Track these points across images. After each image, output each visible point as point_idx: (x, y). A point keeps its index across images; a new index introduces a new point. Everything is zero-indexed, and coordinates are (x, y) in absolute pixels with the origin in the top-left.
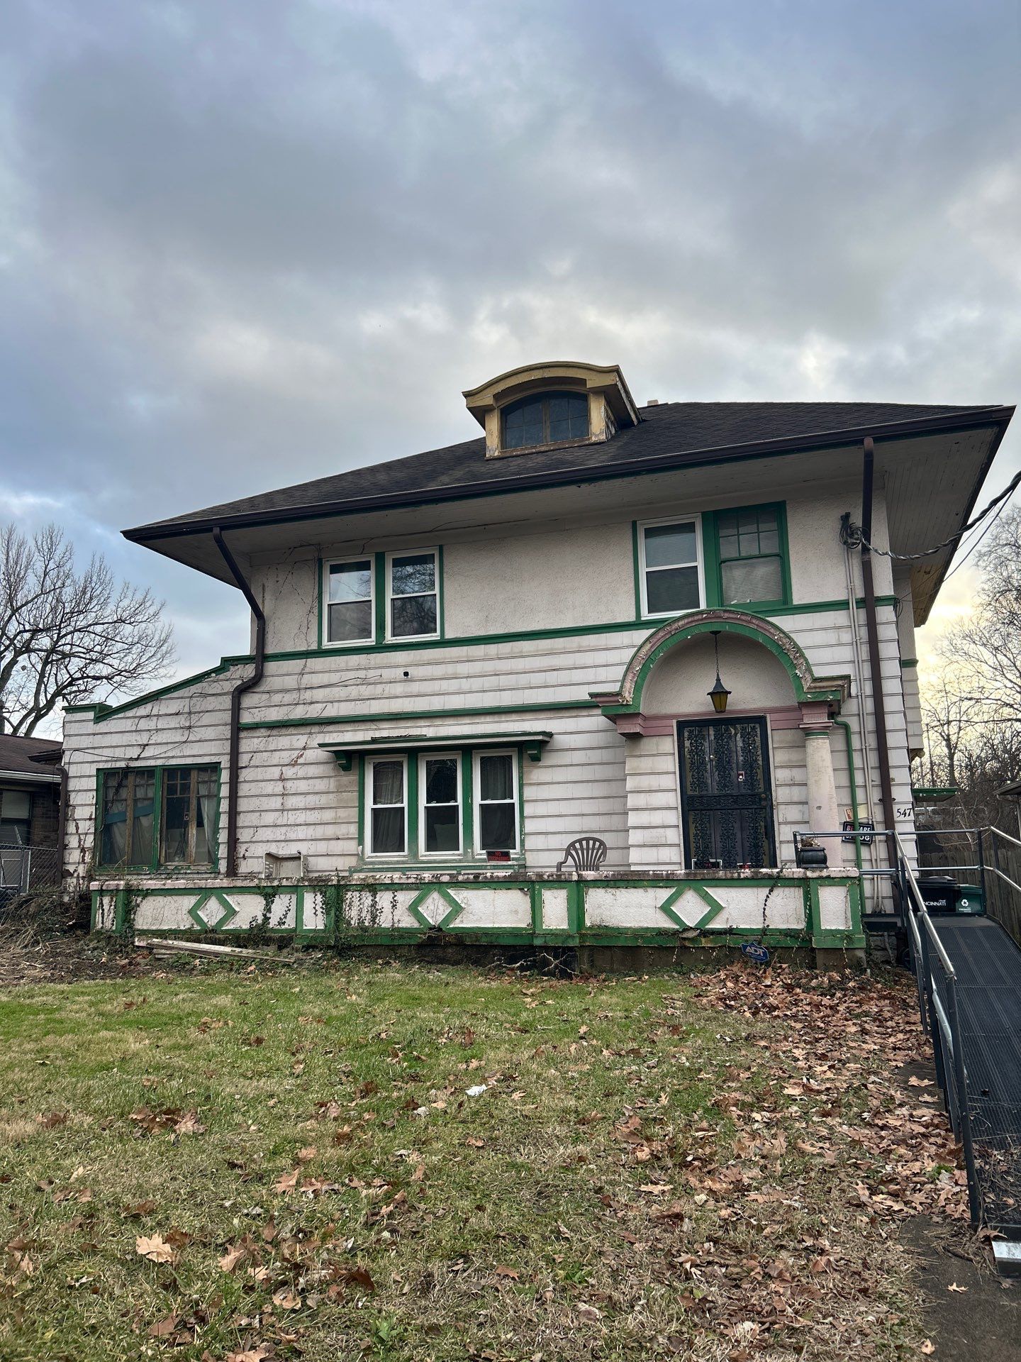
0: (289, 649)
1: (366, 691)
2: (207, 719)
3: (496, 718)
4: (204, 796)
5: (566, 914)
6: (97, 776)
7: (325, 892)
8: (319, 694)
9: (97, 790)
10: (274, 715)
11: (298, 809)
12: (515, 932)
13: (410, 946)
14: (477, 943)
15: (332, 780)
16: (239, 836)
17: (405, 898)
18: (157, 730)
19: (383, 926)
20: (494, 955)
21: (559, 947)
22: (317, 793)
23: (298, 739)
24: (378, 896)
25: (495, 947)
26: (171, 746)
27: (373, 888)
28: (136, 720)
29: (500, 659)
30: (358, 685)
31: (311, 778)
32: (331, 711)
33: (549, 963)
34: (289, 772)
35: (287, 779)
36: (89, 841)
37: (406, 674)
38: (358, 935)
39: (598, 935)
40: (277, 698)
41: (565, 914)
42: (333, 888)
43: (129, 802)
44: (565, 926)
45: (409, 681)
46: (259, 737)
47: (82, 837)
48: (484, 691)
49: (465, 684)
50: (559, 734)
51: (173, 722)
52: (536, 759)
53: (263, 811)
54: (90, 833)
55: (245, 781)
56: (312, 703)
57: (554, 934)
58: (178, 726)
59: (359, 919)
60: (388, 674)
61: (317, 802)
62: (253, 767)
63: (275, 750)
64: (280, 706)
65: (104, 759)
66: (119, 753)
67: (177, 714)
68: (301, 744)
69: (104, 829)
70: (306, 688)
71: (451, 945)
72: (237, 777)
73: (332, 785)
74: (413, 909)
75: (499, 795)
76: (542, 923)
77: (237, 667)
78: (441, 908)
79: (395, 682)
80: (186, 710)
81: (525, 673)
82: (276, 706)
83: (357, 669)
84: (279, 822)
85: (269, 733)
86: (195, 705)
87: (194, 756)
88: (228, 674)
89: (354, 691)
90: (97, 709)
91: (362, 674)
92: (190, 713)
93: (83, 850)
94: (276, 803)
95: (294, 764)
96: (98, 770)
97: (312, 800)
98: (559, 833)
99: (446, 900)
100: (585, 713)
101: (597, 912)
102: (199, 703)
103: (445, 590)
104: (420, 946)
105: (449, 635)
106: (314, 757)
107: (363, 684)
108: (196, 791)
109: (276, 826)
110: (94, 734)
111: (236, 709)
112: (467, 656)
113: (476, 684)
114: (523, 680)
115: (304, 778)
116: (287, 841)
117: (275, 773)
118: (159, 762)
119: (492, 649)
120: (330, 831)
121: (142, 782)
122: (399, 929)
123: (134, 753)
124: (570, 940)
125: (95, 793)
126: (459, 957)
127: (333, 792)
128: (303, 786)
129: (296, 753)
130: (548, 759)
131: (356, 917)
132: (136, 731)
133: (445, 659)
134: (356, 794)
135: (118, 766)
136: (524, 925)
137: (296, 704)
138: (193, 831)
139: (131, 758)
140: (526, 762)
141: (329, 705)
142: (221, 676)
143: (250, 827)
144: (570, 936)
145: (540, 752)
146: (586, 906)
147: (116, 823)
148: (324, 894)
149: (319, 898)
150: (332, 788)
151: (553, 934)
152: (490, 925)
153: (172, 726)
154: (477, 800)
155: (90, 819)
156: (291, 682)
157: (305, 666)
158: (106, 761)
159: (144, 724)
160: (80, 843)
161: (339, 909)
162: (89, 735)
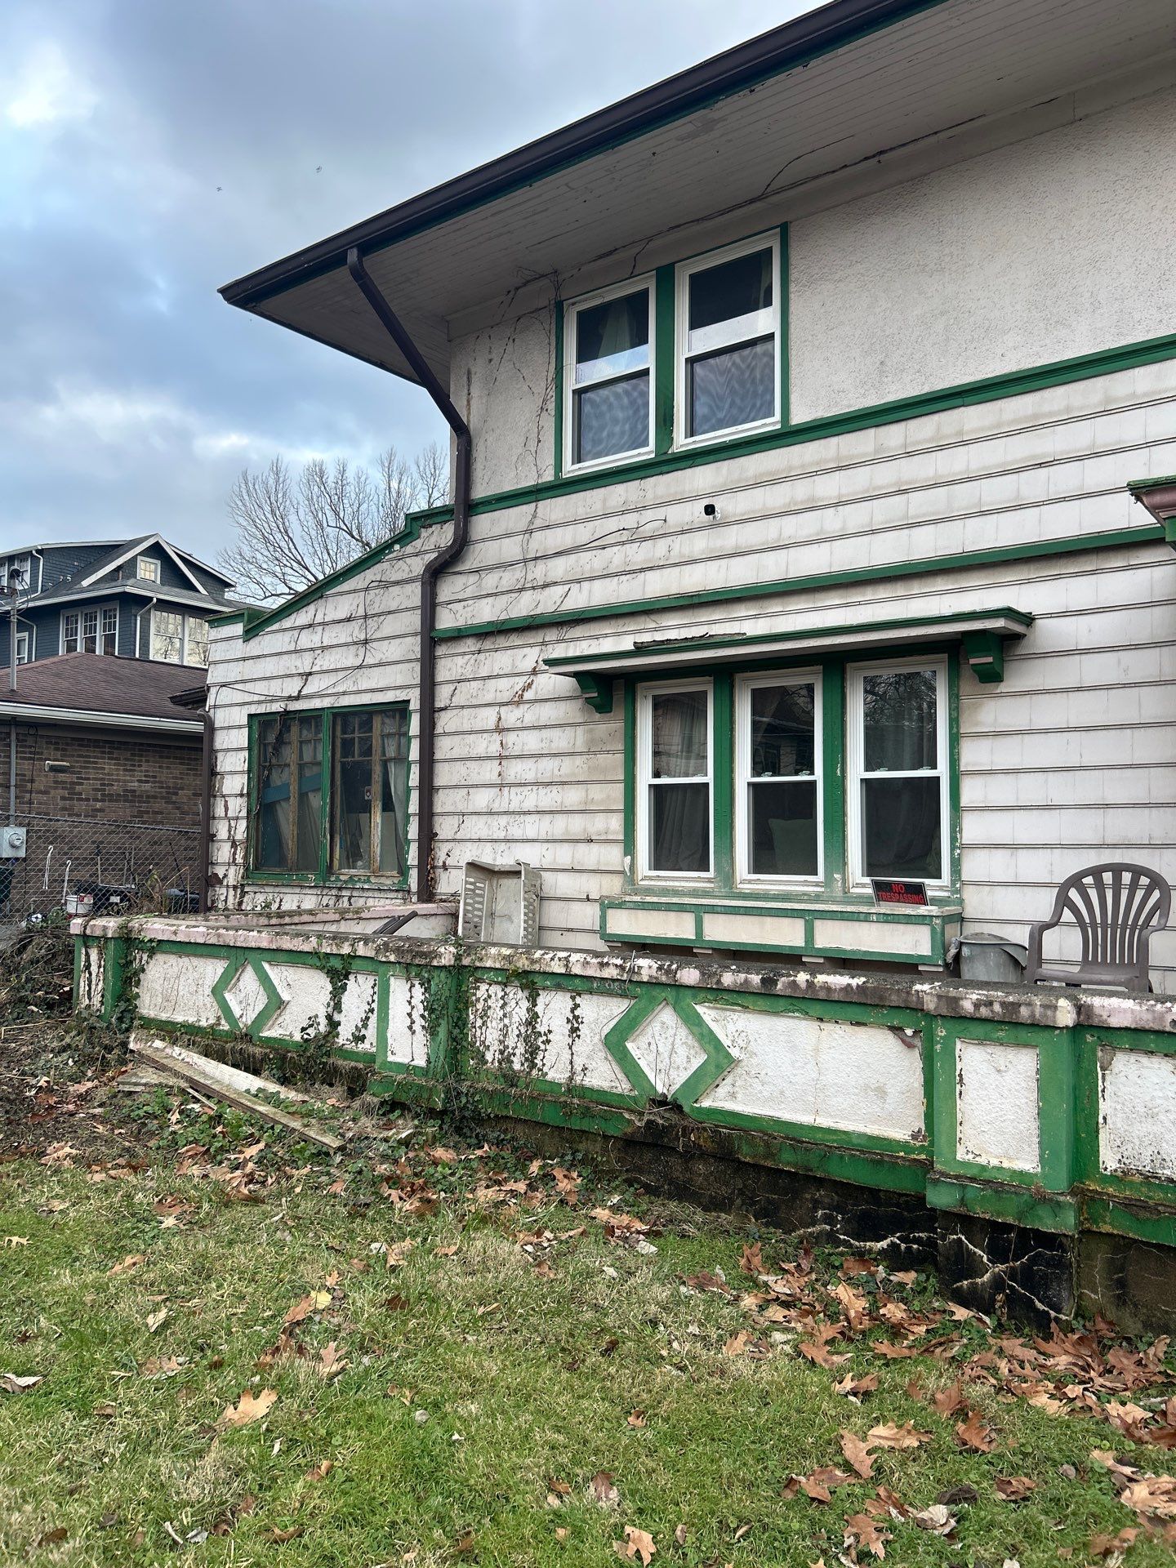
0: (508, 487)
1: (638, 554)
2: (390, 626)
3: (900, 589)
4: (391, 759)
5: (1034, 1127)
6: (250, 726)
7: (429, 981)
8: (558, 568)
9: (250, 749)
10: (487, 612)
11: (525, 785)
12: (876, 1152)
13: (606, 1138)
14: (769, 1164)
15: (580, 730)
16: (437, 829)
17: (600, 1013)
18: (323, 648)
19: (549, 1078)
20: (817, 1204)
21: (1008, 1228)
22: (555, 755)
23: (525, 655)
24: (541, 1001)
25: (820, 1182)
26: (341, 674)
27: (531, 982)
28: (296, 633)
29: (909, 454)
30: (623, 543)
31: (545, 727)
32: (580, 599)
33: (974, 1269)
34: (511, 716)
35: (508, 730)
36: (241, 832)
37: (710, 510)
38: (495, 1091)
39: (1145, 1207)
40: (490, 581)
41: (1029, 1125)
42: (443, 975)
43: (292, 768)
44: (1026, 1161)
45: (719, 525)
46: (464, 654)
47: (233, 823)
48: (873, 532)
49: (831, 521)
50: (1051, 616)
51: (342, 634)
52: (991, 676)
53: (473, 786)
54: (242, 818)
55: (445, 734)
56: (545, 586)
57: (993, 1183)
58: (349, 640)
59: (502, 1052)
60: (678, 515)
61: (556, 771)
62: (457, 707)
63: (489, 677)
64: (495, 594)
65: (256, 698)
66: (275, 688)
67: (349, 620)
68: (528, 665)
69: (263, 810)
70: (536, 559)
71: (703, 1155)
72: (433, 725)
73: (577, 738)
74: (616, 1043)
75: (907, 758)
76: (953, 1142)
77: (430, 530)
78: (682, 1051)
79: (690, 531)
80: (361, 612)
81: (970, 479)
82: (489, 595)
83: (623, 513)
84: (496, 807)
85: (478, 646)
86: (372, 602)
87: (373, 691)
88: (418, 543)
89: (616, 557)
90: (246, 618)
91: (630, 520)
92: (366, 617)
93: (234, 844)
94: (489, 772)
95: (518, 701)
96: (250, 716)
97: (548, 768)
98: (1045, 846)
99: (692, 1033)
100: (1117, 561)
101: (1141, 1129)
102: (377, 600)
103: (793, 319)
104: (629, 1143)
105: (799, 417)
106: (551, 688)
107: (632, 541)
108: (379, 752)
109: (491, 813)
110: (244, 659)
111: (429, 607)
112: (838, 458)
113: (856, 517)
114: (965, 496)
115: (534, 728)
116: (508, 841)
117: (488, 717)
118: (326, 703)
119: (894, 435)
120: (577, 825)
121: (310, 736)
122: (584, 1092)
123: (293, 686)
124: (1043, 1211)
125: (246, 753)
126: (724, 1191)
127: (581, 754)
128: (531, 742)
129: (521, 682)
130: (1020, 678)
131: (495, 1046)
132: (296, 651)
133: (791, 468)
134: (620, 757)
135: (274, 710)
136: (901, 1134)
137: (521, 590)
138: (377, 817)
139: (290, 697)
140: (967, 686)
141: (575, 587)
142: (409, 549)
143: (454, 814)
144: (1042, 1200)
145: (1002, 660)
146: (1104, 1107)
147: (279, 801)
148: (426, 984)
149: (418, 991)
150: (580, 746)
151: (987, 1182)
152: (806, 1119)
153: (342, 641)
154: (856, 770)
155: (241, 795)
156: (510, 549)
157: (534, 516)
158: (259, 702)
159: (307, 639)
160: (229, 831)
161: (460, 1023)
162: (237, 660)
